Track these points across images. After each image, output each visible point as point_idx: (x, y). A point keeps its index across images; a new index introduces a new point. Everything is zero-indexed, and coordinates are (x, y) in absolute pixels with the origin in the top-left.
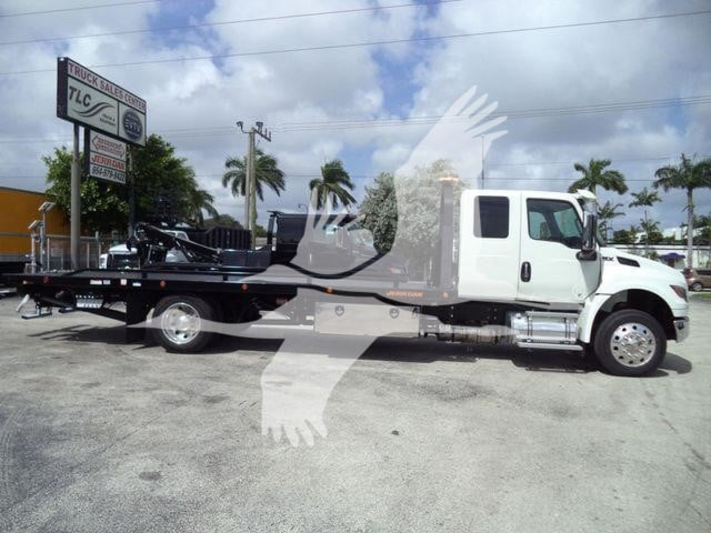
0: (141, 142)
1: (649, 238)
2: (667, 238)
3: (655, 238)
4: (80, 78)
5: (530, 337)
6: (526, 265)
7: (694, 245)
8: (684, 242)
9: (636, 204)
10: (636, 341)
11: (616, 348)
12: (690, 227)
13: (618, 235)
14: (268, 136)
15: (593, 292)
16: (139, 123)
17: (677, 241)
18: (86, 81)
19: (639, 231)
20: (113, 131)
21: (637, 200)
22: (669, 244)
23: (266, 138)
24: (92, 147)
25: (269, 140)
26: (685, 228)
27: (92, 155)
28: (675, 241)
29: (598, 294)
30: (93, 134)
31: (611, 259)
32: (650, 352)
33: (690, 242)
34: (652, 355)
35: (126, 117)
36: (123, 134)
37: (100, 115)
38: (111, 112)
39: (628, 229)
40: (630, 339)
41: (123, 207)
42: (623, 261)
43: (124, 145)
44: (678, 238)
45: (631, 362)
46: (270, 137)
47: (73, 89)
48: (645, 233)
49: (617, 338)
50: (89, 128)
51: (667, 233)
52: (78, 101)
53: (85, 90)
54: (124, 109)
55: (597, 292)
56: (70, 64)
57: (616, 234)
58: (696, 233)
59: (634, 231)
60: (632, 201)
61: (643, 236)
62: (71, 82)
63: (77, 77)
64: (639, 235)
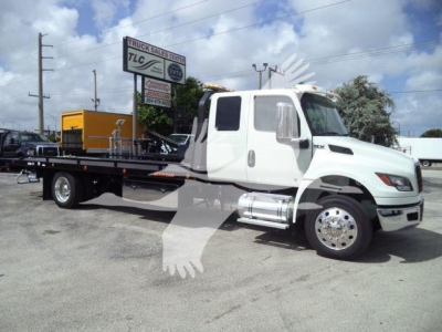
0: (182, 82)
4: (136, 48)
6: (251, 153)
11: (320, 231)
16: (180, 70)
18: (140, 49)
20: (162, 76)
24: (146, 87)
27: (146, 92)
30: (147, 79)
31: (322, 147)
35: (170, 67)
36: (168, 78)
37: (151, 68)
38: (159, 66)
41: (169, 121)
42: (334, 148)
43: (169, 85)
47: (132, 54)
50: (144, 76)
52: (135, 61)
53: (140, 54)
54: (168, 63)
56: (129, 40)
62: (130, 50)
63: (134, 47)
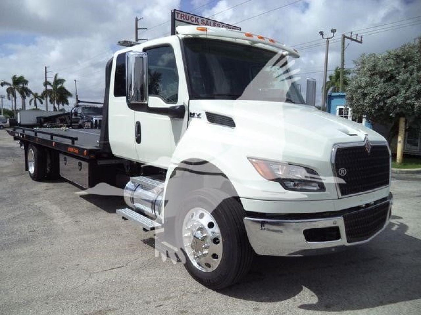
4: (185, 20)
14: (359, 39)
18: (190, 21)
23: (356, 41)
25: (361, 42)
42: (212, 118)
56: (177, 13)
63: (182, 20)
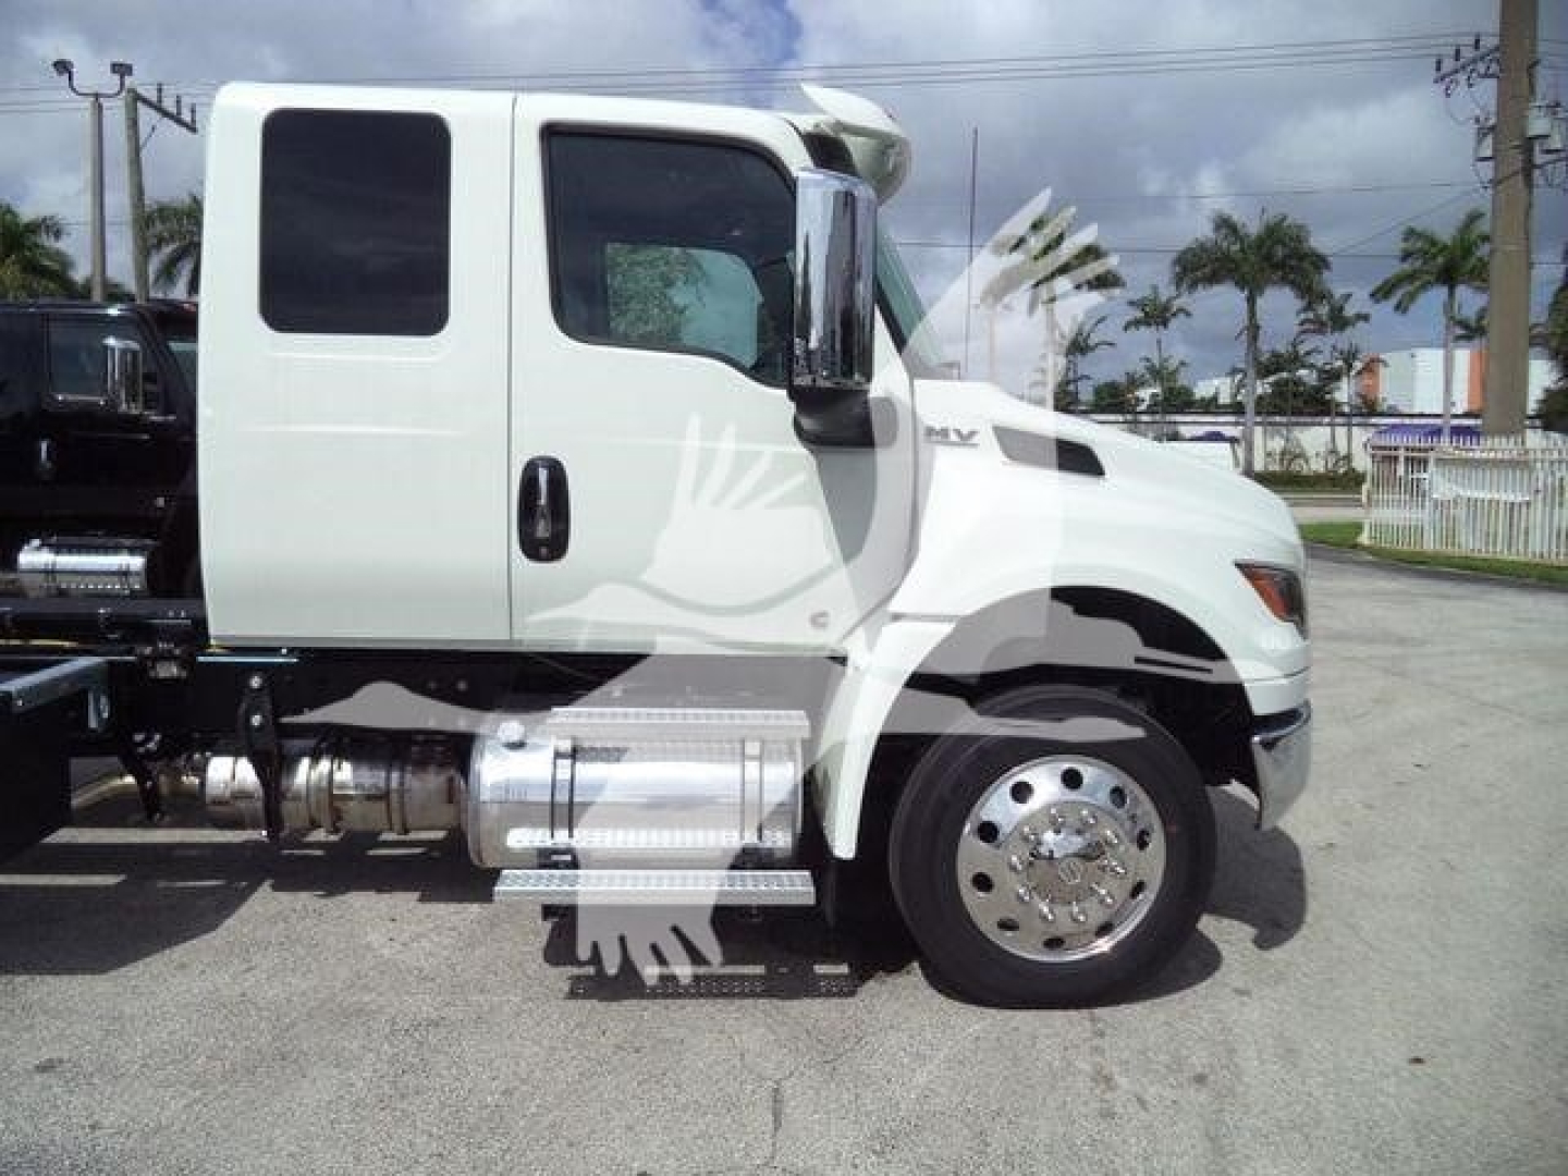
1: (1166, 399)
2: (1203, 400)
3: (1177, 401)
5: (562, 837)
6: (543, 475)
7: (1258, 413)
8: (1237, 409)
9: (1136, 323)
10: (1077, 843)
11: (983, 882)
12: (1251, 373)
13: (1104, 395)
14: (186, 116)
15: (877, 610)
17: (1225, 406)
19: (1143, 384)
21: (1140, 314)
22: (1207, 413)
23: (179, 121)
26: (1239, 376)
28: (1218, 407)
29: (897, 617)
32: (1138, 888)
33: (1250, 408)
34: (1147, 899)
39: (1122, 379)
40: (1049, 837)
44: (1224, 399)
45: (1054, 943)
46: (193, 121)
48: (1157, 390)
49: (988, 832)
51: (1203, 390)
55: (895, 606)
57: (1098, 391)
58: (1262, 387)
59: (1134, 382)
60: (1128, 318)
61: (1154, 396)
64: (1145, 394)
